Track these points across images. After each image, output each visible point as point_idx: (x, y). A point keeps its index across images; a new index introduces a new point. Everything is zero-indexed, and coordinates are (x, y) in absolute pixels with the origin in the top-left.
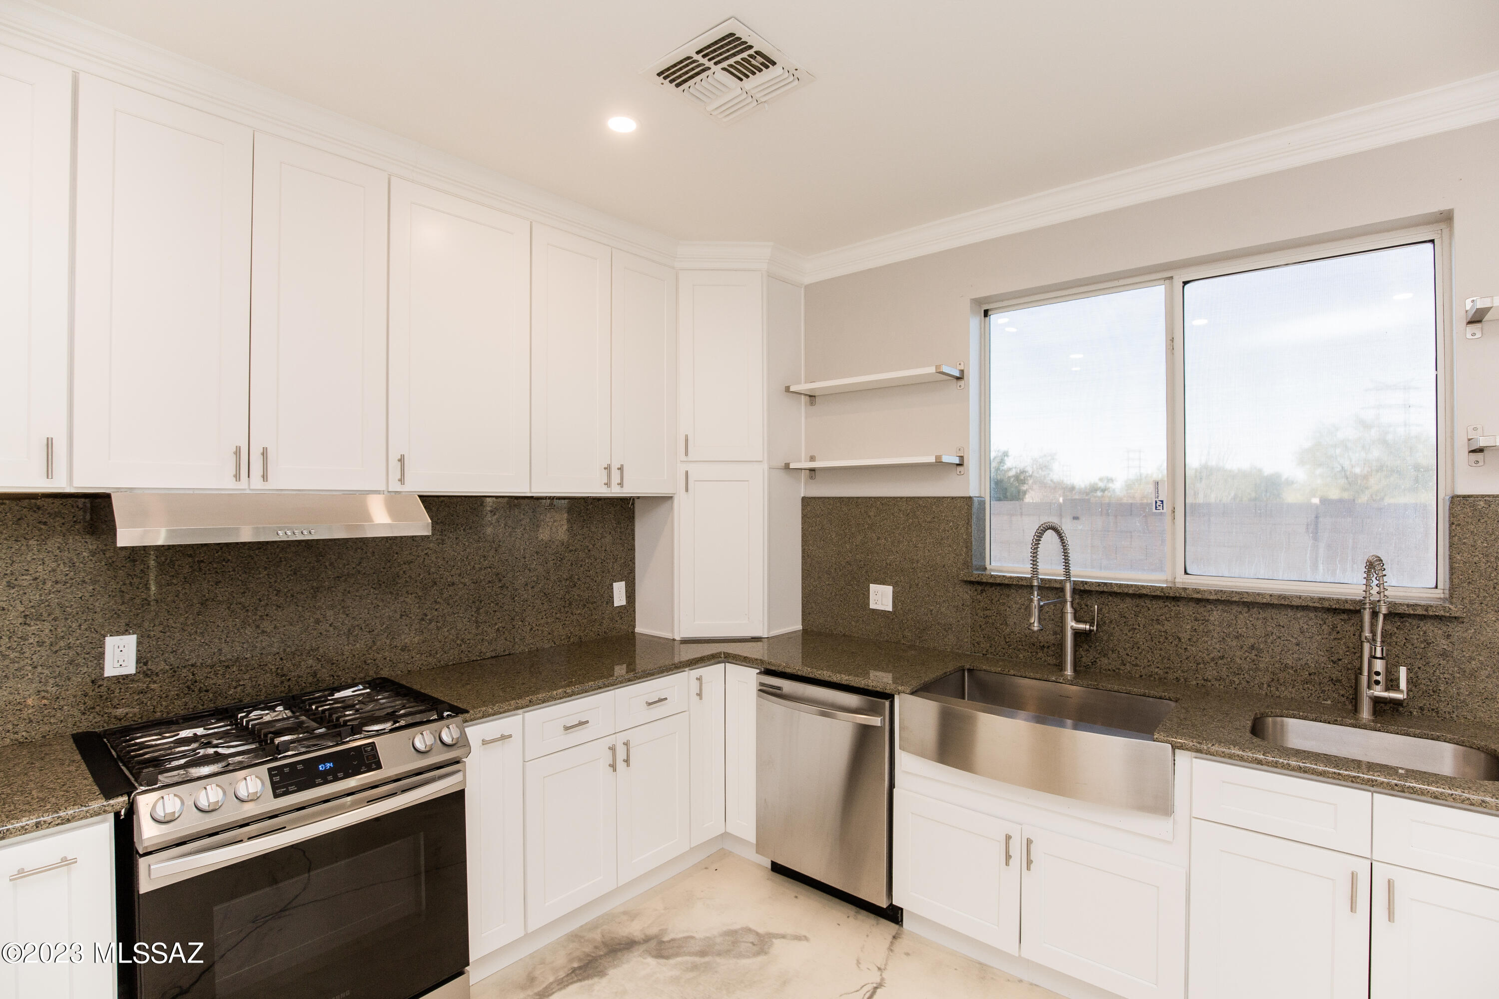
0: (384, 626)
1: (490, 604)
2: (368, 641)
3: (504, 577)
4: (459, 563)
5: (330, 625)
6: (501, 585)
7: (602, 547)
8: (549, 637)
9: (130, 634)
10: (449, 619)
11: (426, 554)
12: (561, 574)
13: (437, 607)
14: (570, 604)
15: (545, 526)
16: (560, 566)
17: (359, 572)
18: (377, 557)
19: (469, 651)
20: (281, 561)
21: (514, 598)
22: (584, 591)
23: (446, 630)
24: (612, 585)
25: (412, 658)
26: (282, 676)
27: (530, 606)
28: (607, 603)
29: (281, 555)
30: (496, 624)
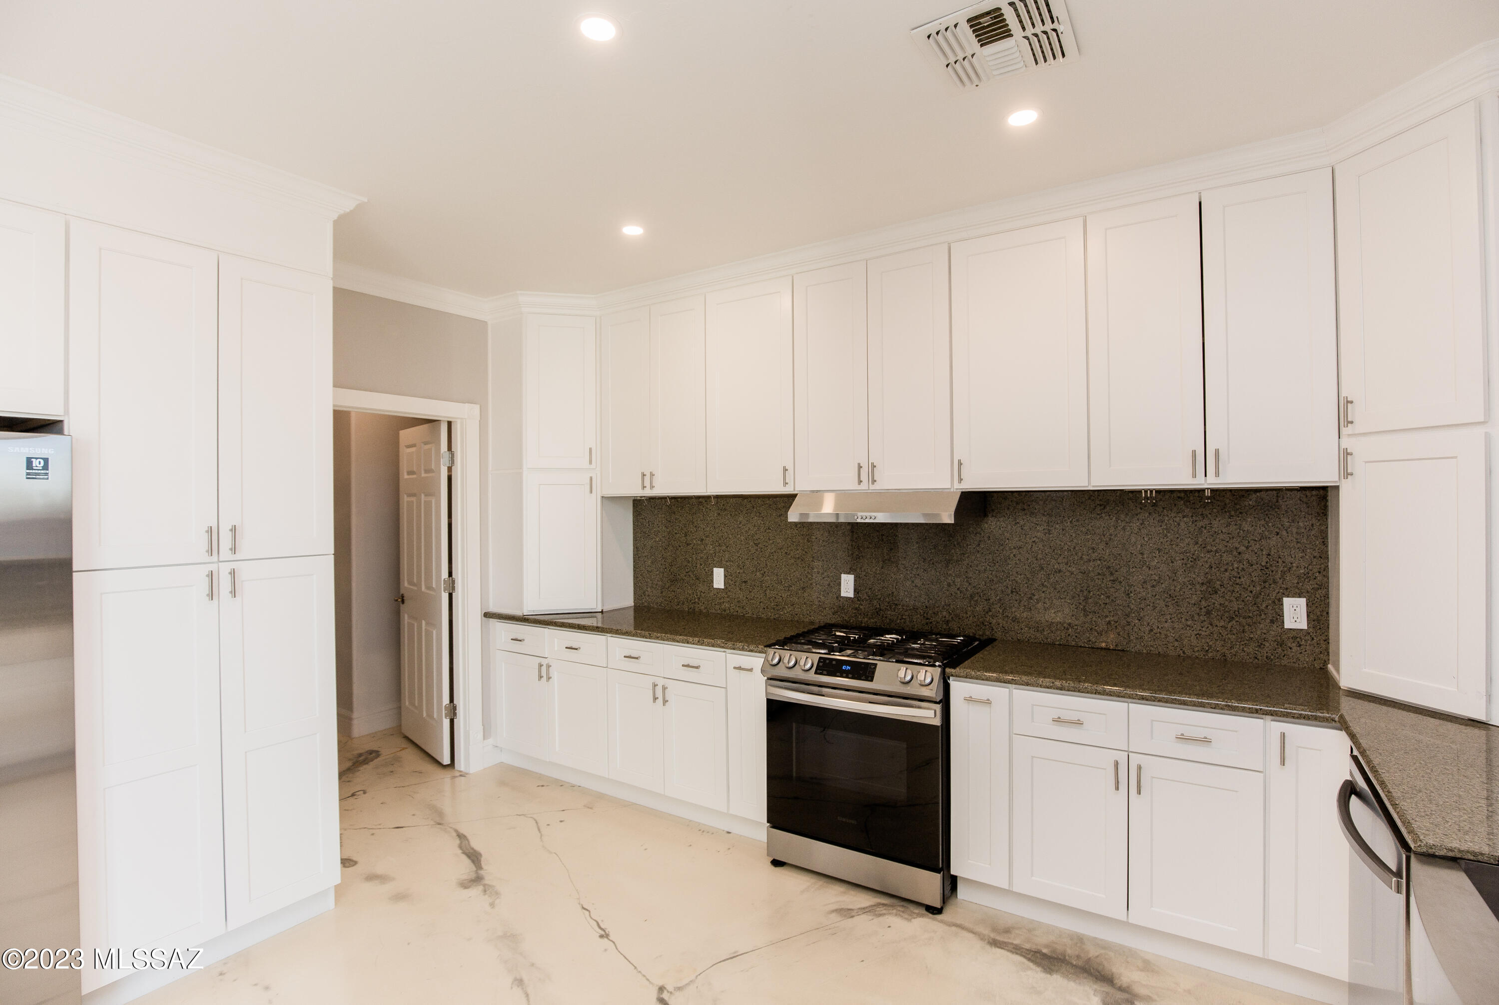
0: (998, 598)
1: (1100, 596)
2: (985, 607)
3: (1117, 571)
4: (1066, 553)
5: (958, 589)
6: (1112, 578)
7: (1262, 550)
8: (1176, 644)
9: (851, 574)
11: (1034, 542)
12: (1194, 576)
13: (1045, 589)
14: (1209, 613)
15: (1171, 522)
16: (1192, 566)
17: (978, 552)
18: (992, 541)
19: (1076, 636)
20: (926, 539)
21: (1128, 594)
22: (1231, 601)
23: (1053, 611)
24: (1280, 601)
25: (1022, 629)
27: (1149, 605)
28: (1272, 622)
29: (926, 534)
30: (1107, 616)
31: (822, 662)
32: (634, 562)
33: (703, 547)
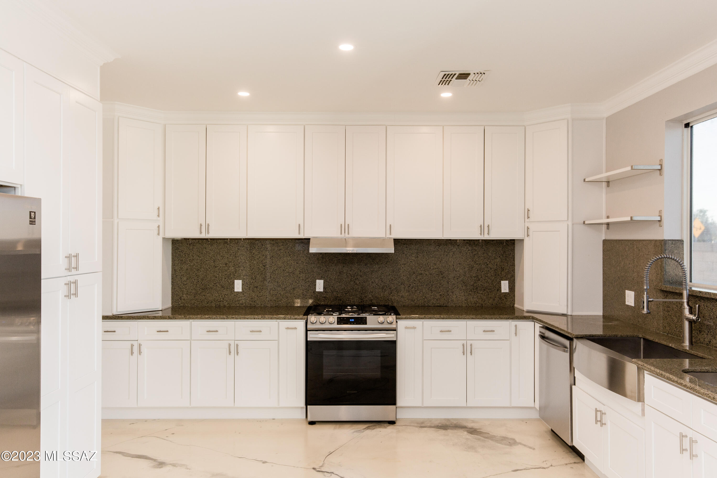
0: (395, 287)
1: (437, 284)
2: (389, 292)
3: (444, 273)
4: (424, 266)
5: (377, 284)
6: (442, 276)
7: (495, 263)
8: (465, 302)
9: (322, 280)
10: (420, 288)
11: (411, 261)
12: (472, 274)
13: (415, 282)
14: (477, 288)
15: (464, 252)
16: (471, 270)
17: (386, 266)
18: (393, 261)
19: (428, 302)
20: (361, 261)
21: (448, 283)
22: (484, 283)
23: (419, 292)
24: (500, 282)
25: (405, 301)
26: (362, 299)
27: (456, 287)
28: (498, 290)
29: (362, 259)
30: (440, 292)
31: (339, 319)
32: (172, 279)
33: (227, 268)
